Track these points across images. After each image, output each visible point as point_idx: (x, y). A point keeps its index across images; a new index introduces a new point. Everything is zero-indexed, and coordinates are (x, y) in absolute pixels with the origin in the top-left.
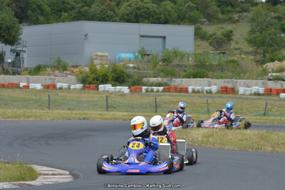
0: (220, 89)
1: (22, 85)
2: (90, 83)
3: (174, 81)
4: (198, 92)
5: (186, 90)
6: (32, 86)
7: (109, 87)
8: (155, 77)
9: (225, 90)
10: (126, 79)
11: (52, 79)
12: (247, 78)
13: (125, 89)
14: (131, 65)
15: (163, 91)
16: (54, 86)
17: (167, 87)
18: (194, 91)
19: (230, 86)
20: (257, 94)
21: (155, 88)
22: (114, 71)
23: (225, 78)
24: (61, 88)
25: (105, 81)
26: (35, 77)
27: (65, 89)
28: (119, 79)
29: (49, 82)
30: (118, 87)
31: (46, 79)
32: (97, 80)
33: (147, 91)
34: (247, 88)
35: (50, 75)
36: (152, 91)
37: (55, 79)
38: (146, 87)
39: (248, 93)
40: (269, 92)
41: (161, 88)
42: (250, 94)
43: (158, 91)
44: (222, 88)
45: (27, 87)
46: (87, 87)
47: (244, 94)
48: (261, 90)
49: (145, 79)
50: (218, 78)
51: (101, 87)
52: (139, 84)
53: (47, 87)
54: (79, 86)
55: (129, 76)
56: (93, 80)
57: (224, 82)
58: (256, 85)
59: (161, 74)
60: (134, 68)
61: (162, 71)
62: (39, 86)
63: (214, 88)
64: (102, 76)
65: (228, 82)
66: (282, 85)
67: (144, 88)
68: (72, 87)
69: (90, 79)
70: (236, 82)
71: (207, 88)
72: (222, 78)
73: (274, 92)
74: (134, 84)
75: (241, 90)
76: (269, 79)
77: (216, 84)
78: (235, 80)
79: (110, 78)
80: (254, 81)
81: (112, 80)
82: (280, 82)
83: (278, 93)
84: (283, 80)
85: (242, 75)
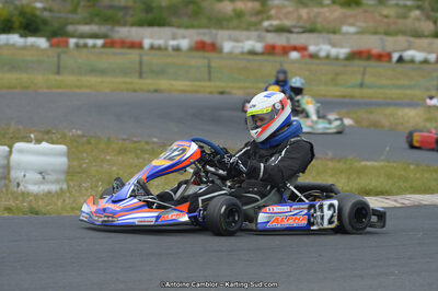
0: (194, 45)
3: (118, 32)
4: (159, 48)
5: (139, 46)
8: (86, 24)
10: (41, 27)
12: (235, 28)
13: (42, 42)
14: (39, 5)
15: (104, 46)
17: (108, 40)
18: (152, 47)
19: (207, 39)
20: (252, 53)
21: (90, 42)
22: (22, 14)
23: (200, 27)
28: (30, 26)
30: (29, 38)
33: (77, 46)
34: (236, 44)
36: (85, 46)
38: (75, 40)
39: (238, 51)
40: (271, 50)
41: (100, 42)
42: (242, 53)
43: (94, 46)
44: (197, 43)
47: (231, 53)
48: (259, 47)
49: (70, 27)
50: (187, 27)
57: (198, 34)
58: (248, 39)
59: (96, 19)
60: (45, 9)
61: (97, 15)
63: (184, 44)
64: (4, 21)
65: (204, 34)
66: (288, 39)
67: (72, 41)
70: (216, 35)
71: (173, 43)
72: (192, 27)
73: (277, 50)
74: (54, 34)
75: (227, 46)
76: (268, 31)
77: (184, 37)
78: (214, 31)
79: (17, 24)
80: (245, 33)
81: (20, 28)
82: (285, 35)
83: (286, 50)
84: (290, 32)
85: (225, 23)
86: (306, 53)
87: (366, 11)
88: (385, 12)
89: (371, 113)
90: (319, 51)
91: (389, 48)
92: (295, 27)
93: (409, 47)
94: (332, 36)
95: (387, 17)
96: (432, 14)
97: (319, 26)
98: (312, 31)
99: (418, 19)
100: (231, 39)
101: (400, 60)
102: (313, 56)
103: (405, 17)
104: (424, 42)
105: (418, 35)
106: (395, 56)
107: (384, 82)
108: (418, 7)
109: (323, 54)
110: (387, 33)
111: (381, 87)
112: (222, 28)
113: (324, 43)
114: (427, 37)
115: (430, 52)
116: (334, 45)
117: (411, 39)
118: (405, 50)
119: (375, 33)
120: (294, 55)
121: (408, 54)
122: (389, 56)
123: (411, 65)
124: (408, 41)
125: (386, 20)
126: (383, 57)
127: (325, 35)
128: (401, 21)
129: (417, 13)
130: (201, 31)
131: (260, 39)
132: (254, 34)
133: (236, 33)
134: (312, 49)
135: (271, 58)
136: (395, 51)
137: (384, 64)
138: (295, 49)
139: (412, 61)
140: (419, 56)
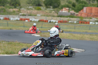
0: (4, 18)
9: (6, 19)
12: (13, 15)
19: (7, 17)
20: (17, 20)
23: (5, 15)
39: (14, 20)
40: (21, 20)
42: (15, 20)
44: (5, 18)
47: (12, 20)
48: (19, 19)
50: (2, 15)
57: (5, 16)
58: (16, 17)
63: (2, 18)
65: (6, 16)
66: (25, 17)
70: (9, 16)
72: (4, 14)
73: (23, 20)
75: (12, 19)
76: (21, 15)
77: (2, 17)
78: (9, 15)
80: (15, 16)
82: (25, 16)
83: (25, 20)
84: (26, 16)
85: (11, 14)
86: (29, 20)
87: (42, 11)
88: (47, 11)
89: (44, 34)
90: (32, 20)
91: (47, 19)
92: (27, 14)
93: (52, 19)
94: (35, 17)
95: (47, 12)
96: (57, 12)
97: (32, 14)
98: (30, 15)
99: (54, 13)
100: (12, 17)
101: (50, 22)
102: (31, 21)
103: (51, 12)
104: (55, 18)
105: (54, 16)
106: (49, 21)
107: (46, 27)
108: (54, 10)
109: (33, 21)
110: (47, 16)
111: (46, 28)
112: (10, 15)
113: (33, 18)
114: (56, 17)
115: (57, 20)
116: (35, 19)
117: (52, 17)
118: (51, 20)
119: (44, 16)
120: (27, 21)
121: (52, 21)
122: (48, 21)
123: (52, 23)
124: (52, 18)
125: (47, 13)
126: (46, 21)
127: (33, 16)
128: (50, 13)
129: (54, 11)
130: (6, 15)
131: (19, 17)
132: (17, 16)
133: (13, 16)
134: (31, 19)
135: (21, 21)
136: (49, 20)
137: (46, 23)
138: (27, 19)
139: (53, 22)
140: (54, 21)
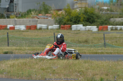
1: (9, 26)
2: (65, 24)
6: (17, 27)
7: (80, 27)
8: (120, 17)
10: (96, 20)
11: (35, 21)
13: (94, 28)
14: (105, 8)
16: (35, 27)
21: (119, 27)
22: (86, 12)
24: (40, 29)
25: (77, 22)
26: (21, 19)
27: (44, 29)
28: (90, 19)
29: (32, 24)
30: (88, 27)
31: (30, 21)
32: (71, 21)
33: (112, 29)
35: (33, 17)
36: (116, 29)
37: (37, 21)
38: (111, 26)
45: (13, 28)
46: (62, 27)
49: (112, 19)
51: (74, 27)
52: (106, 24)
53: (29, 28)
54: (56, 26)
55: (98, 17)
56: (68, 20)
60: (108, 10)
62: (23, 28)
64: (75, 17)
67: (110, 27)
68: (50, 27)
69: (64, 21)
74: (102, 23)
79: (82, 19)
81: (83, 21)
